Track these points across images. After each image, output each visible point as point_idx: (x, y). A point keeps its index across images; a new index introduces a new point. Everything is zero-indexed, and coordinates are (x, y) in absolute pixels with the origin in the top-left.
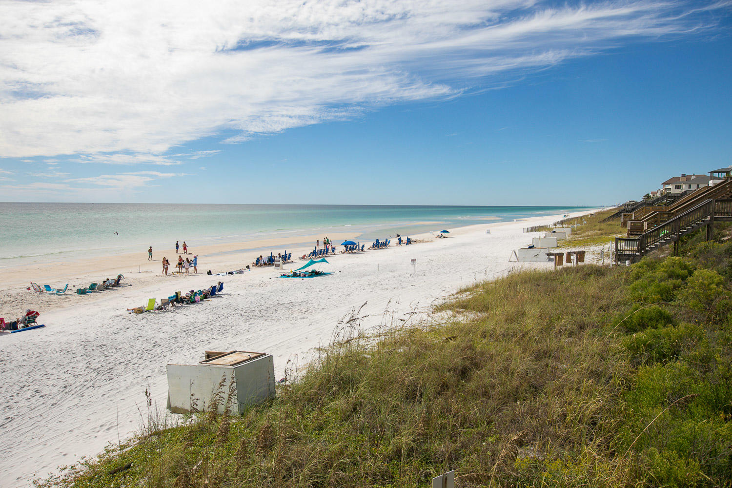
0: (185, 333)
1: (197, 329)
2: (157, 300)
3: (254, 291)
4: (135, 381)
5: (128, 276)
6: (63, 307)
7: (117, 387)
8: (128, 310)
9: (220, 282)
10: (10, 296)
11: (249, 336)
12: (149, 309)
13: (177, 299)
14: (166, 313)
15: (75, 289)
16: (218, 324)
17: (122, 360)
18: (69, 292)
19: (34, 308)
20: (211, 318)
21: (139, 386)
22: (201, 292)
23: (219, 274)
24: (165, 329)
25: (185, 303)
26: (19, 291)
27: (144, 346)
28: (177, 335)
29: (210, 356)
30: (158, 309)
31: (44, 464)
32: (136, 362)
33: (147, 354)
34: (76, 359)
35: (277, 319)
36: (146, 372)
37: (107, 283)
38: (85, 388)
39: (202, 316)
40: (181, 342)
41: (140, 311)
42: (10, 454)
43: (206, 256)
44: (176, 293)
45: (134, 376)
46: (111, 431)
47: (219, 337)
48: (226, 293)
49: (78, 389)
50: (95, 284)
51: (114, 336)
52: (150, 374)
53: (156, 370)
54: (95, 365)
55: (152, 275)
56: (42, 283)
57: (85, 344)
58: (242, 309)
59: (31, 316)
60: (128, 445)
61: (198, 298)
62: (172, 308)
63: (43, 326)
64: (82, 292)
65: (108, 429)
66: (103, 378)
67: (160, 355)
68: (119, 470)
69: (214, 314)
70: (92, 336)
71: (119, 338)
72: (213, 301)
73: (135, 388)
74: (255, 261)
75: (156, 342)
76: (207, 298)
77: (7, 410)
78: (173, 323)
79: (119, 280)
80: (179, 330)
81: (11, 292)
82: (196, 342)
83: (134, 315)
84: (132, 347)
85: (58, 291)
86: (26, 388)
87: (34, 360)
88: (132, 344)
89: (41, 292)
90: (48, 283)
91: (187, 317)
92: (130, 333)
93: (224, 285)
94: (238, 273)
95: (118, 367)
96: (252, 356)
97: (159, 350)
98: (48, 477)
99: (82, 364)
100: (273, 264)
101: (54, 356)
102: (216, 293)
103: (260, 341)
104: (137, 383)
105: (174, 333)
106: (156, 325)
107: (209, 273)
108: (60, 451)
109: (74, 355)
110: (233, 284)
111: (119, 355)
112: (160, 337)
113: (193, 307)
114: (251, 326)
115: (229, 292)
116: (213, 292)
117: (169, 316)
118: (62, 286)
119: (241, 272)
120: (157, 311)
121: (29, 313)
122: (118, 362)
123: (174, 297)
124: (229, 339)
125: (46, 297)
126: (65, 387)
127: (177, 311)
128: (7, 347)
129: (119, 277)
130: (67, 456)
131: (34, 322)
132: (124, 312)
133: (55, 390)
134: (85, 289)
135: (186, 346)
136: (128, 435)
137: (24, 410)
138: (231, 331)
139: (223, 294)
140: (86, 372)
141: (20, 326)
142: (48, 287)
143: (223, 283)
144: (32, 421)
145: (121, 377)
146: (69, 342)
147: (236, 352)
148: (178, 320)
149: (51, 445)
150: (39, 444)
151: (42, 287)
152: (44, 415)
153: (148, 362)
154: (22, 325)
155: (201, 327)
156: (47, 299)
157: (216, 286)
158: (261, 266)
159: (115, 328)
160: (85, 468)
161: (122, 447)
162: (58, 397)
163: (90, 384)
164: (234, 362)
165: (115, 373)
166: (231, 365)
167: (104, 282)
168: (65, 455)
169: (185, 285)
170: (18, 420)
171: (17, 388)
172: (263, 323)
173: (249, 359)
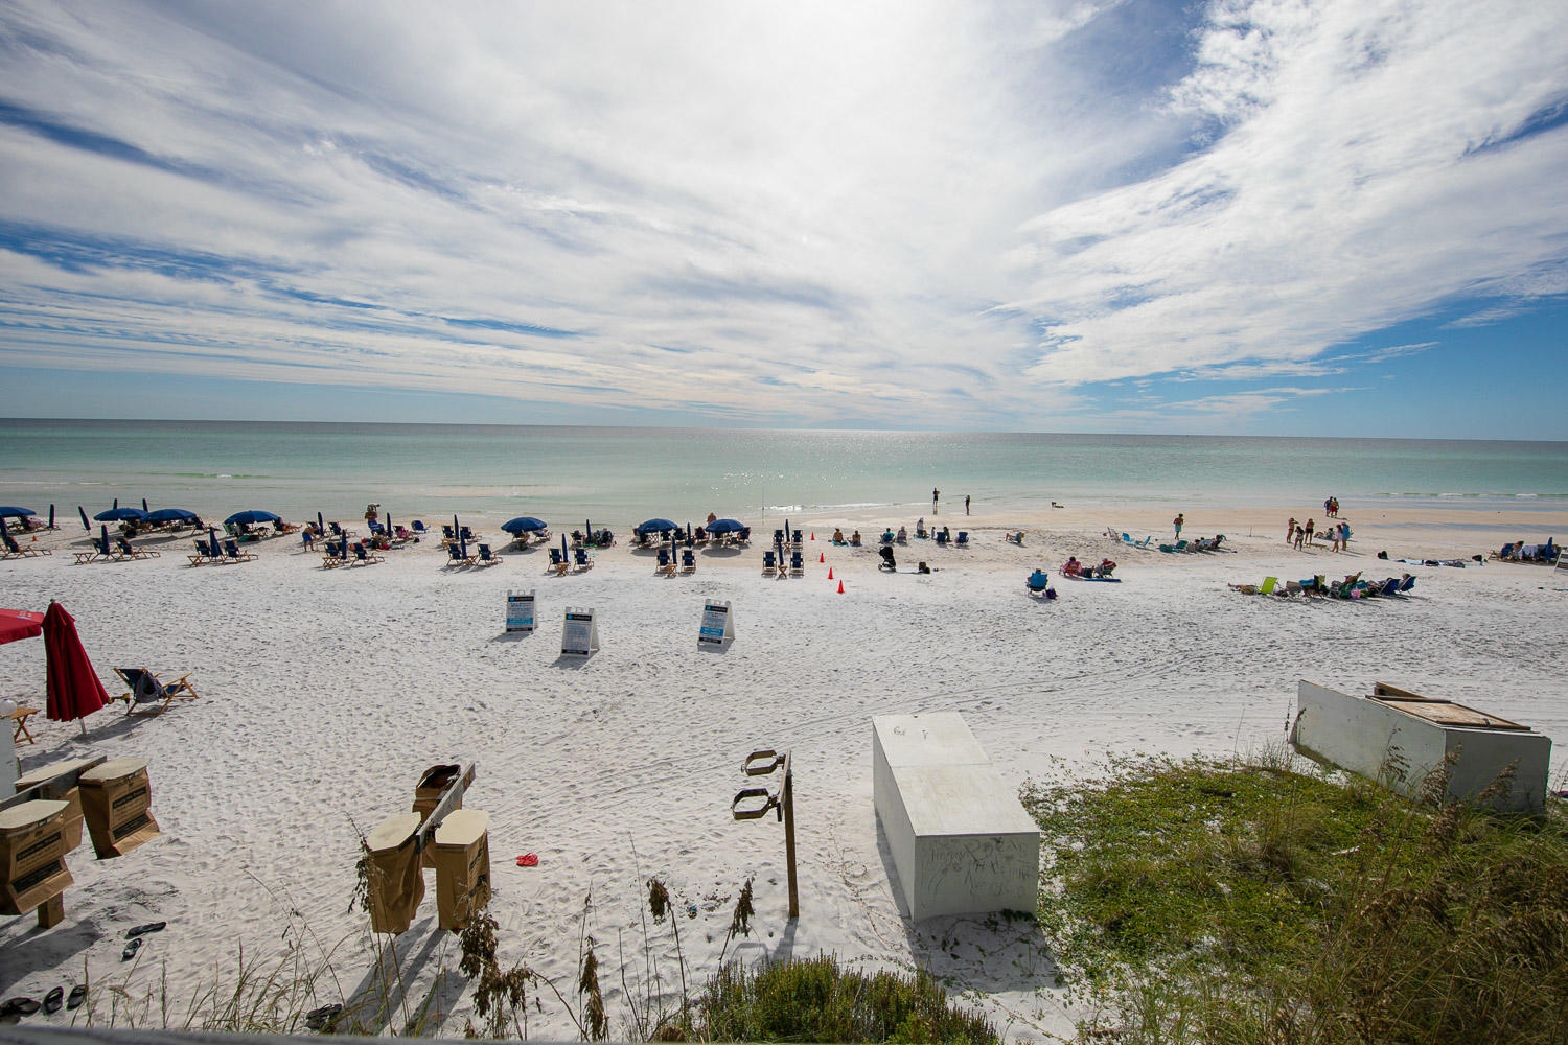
0: (1326, 642)
1: (1352, 641)
2: (1279, 581)
3: (1493, 605)
4: (1238, 686)
5: (1232, 538)
6: (1142, 564)
7: (1211, 684)
8: (1230, 585)
9: (1408, 575)
10: (1085, 539)
11: (1474, 685)
12: (1265, 591)
13: (1314, 588)
14: (1292, 604)
15: (1157, 545)
16: (1398, 644)
17: (1220, 651)
18: (1150, 547)
19: (1111, 559)
20: (1382, 630)
21: (1244, 695)
22: (1364, 584)
23: (1403, 561)
24: (1290, 626)
25: (1329, 595)
26: (1094, 535)
27: (1254, 641)
28: (1314, 642)
29: (1383, 691)
30: (1278, 594)
31: (1118, 739)
32: (1240, 659)
33: (1258, 654)
34: (1156, 631)
35: (1554, 671)
36: (1256, 680)
37: (1201, 543)
38: (1167, 670)
39: (1363, 623)
40: (1319, 654)
41: (1249, 591)
42: (1083, 711)
43: (1376, 526)
44: (1316, 577)
45: (1237, 678)
46: (1201, 737)
47: (1400, 666)
48: (1420, 595)
49: (1159, 668)
50: (1185, 543)
51: (1208, 616)
52: (1262, 684)
53: (1273, 682)
54: (1182, 645)
55: (1271, 542)
56: (1120, 530)
57: (1170, 615)
58: (1458, 632)
59: (1107, 567)
60: (1225, 766)
61: (1356, 592)
62: (1304, 598)
63: (1118, 581)
64: (1166, 549)
65: (1197, 733)
66: (1192, 666)
67: (1280, 662)
68: (1217, 793)
69: (1390, 626)
70: (1178, 609)
71: (1216, 620)
72: (1388, 604)
73: (1237, 695)
74: (1499, 549)
75: (1274, 641)
76: (1374, 596)
77: (1081, 662)
78: (1305, 621)
79: (1218, 542)
80: (1316, 635)
81: (1086, 535)
82: (1349, 661)
83: (1240, 595)
84: (1234, 637)
85: (1138, 543)
86: (1099, 646)
87: (1108, 617)
88: (1234, 634)
89: (1118, 541)
90: (1126, 531)
91: (1332, 618)
92: (1232, 618)
93: (1416, 582)
94: (1450, 565)
95: (1214, 658)
96: (1492, 722)
97: (1279, 655)
98: (1123, 756)
99: (1165, 639)
100: (1553, 563)
101: (1131, 619)
102: (1397, 592)
103: (1501, 701)
104: (1242, 689)
105: (1306, 636)
106: (1276, 617)
107: (1383, 555)
108: (1136, 731)
109: (1155, 626)
110: (1438, 583)
111: (1215, 642)
112: (1280, 636)
113: (1344, 605)
114: (1478, 666)
115: (1426, 596)
116: (1390, 589)
117: (1296, 608)
118: (1143, 538)
119: (1459, 564)
120: (1276, 597)
121: (1106, 562)
122: (1214, 652)
123: (1310, 581)
124: (1423, 675)
125: (1122, 548)
126: (1144, 660)
127: (1313, 604)
128: (1082, 595)
129: (1219, 538)
130: (1143, 743)
131: (1110, 574)
132: (1224, 587)
133: (1132, 659)
134: (1171, 547)
135: (1328, 662)
136: (1226, 753)
137: (1098, 670)
138: (1426, 663)
139: (1411, 597)
140: (1169, 651)
141: (1095, 575)
142: (1126, 536)
143: (1414, 578)
144: (1106, 686)
145: (1217, 674)
146: (1149, 607)
147: (1449, 702)
148: (1315, 618)
149: (1126, 720)
150: (1114, 714)
151: (1120, 536)
152: (1119, 684)
153: (1260, 666)
154: (1097, 574)
155: (1360, 640)
156: (1124, 550)
157: (1398, 580)
158: (1514, 560)
159: (1210, 605)
160: (1167, 768)
161: (1217, 766)
162: (1136, 669)
163: (1175, 668)
164: (1446, 720)
165: (1209, 665)
166: (1438, 722)
167: (1197, 541)
168: (1142, 740)
169: (1334, 569)
170: (1091, 679)
171: (1090, 642)
172: (1514, 670)
173: (1484, 726)
